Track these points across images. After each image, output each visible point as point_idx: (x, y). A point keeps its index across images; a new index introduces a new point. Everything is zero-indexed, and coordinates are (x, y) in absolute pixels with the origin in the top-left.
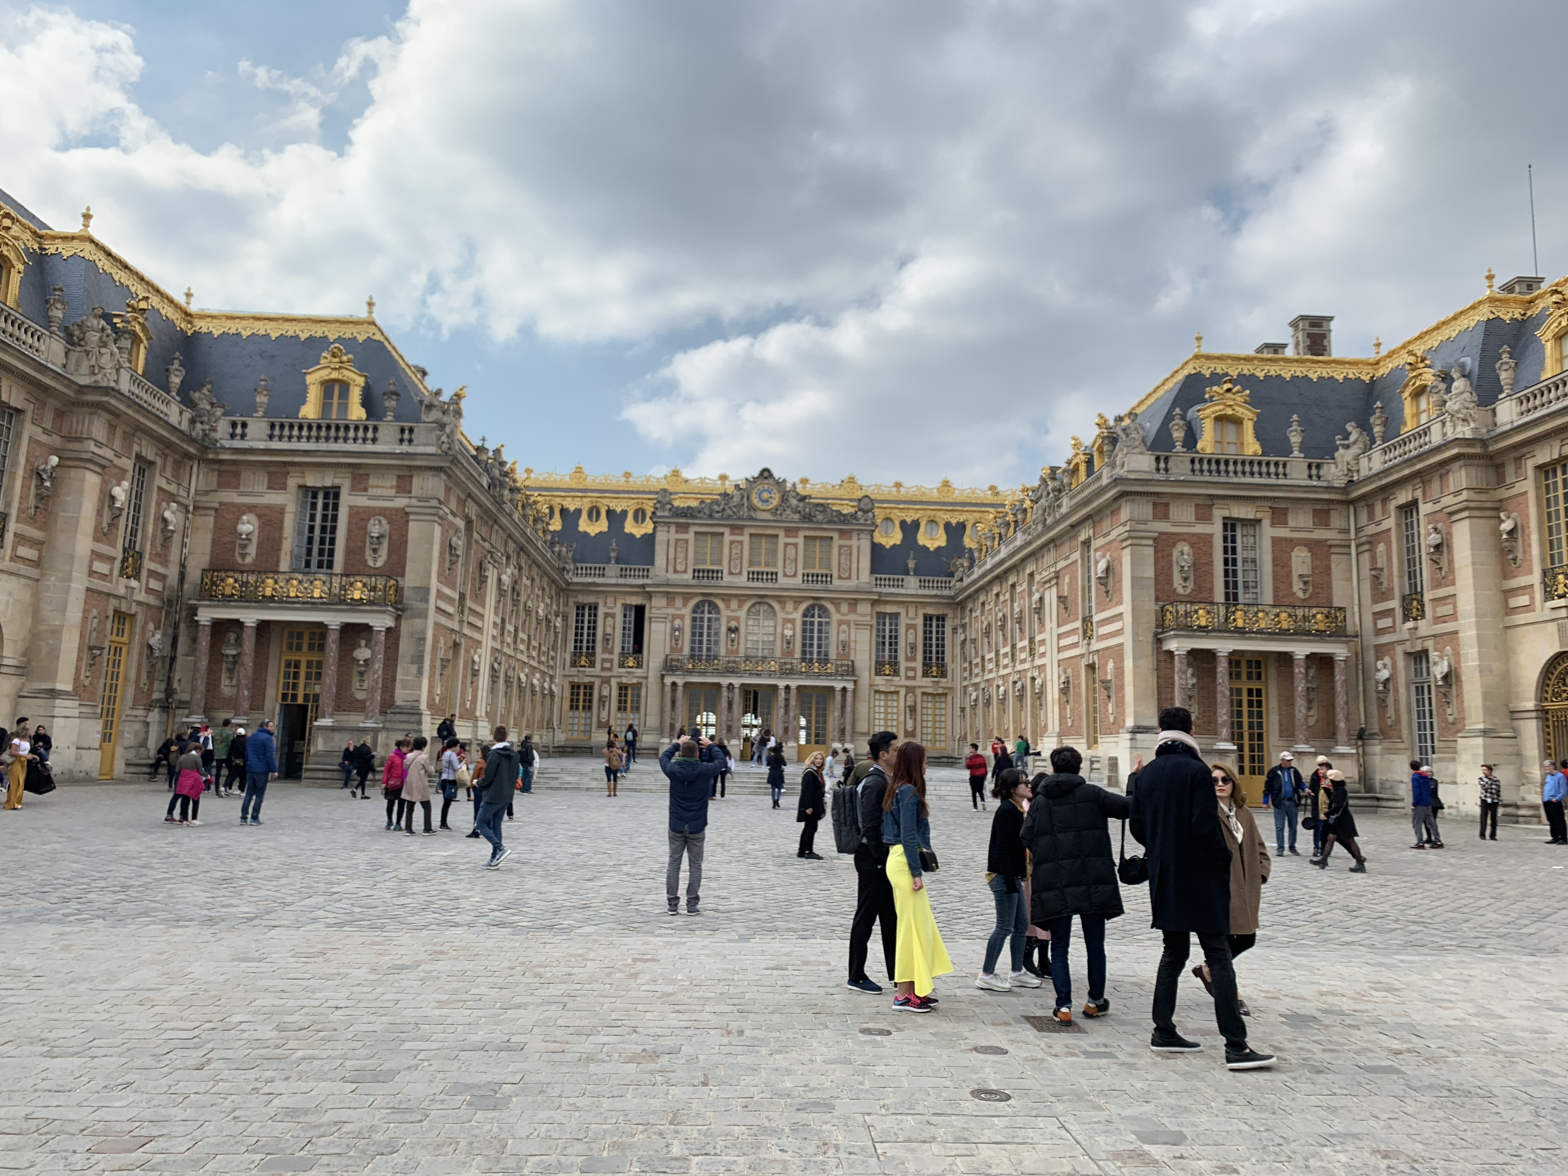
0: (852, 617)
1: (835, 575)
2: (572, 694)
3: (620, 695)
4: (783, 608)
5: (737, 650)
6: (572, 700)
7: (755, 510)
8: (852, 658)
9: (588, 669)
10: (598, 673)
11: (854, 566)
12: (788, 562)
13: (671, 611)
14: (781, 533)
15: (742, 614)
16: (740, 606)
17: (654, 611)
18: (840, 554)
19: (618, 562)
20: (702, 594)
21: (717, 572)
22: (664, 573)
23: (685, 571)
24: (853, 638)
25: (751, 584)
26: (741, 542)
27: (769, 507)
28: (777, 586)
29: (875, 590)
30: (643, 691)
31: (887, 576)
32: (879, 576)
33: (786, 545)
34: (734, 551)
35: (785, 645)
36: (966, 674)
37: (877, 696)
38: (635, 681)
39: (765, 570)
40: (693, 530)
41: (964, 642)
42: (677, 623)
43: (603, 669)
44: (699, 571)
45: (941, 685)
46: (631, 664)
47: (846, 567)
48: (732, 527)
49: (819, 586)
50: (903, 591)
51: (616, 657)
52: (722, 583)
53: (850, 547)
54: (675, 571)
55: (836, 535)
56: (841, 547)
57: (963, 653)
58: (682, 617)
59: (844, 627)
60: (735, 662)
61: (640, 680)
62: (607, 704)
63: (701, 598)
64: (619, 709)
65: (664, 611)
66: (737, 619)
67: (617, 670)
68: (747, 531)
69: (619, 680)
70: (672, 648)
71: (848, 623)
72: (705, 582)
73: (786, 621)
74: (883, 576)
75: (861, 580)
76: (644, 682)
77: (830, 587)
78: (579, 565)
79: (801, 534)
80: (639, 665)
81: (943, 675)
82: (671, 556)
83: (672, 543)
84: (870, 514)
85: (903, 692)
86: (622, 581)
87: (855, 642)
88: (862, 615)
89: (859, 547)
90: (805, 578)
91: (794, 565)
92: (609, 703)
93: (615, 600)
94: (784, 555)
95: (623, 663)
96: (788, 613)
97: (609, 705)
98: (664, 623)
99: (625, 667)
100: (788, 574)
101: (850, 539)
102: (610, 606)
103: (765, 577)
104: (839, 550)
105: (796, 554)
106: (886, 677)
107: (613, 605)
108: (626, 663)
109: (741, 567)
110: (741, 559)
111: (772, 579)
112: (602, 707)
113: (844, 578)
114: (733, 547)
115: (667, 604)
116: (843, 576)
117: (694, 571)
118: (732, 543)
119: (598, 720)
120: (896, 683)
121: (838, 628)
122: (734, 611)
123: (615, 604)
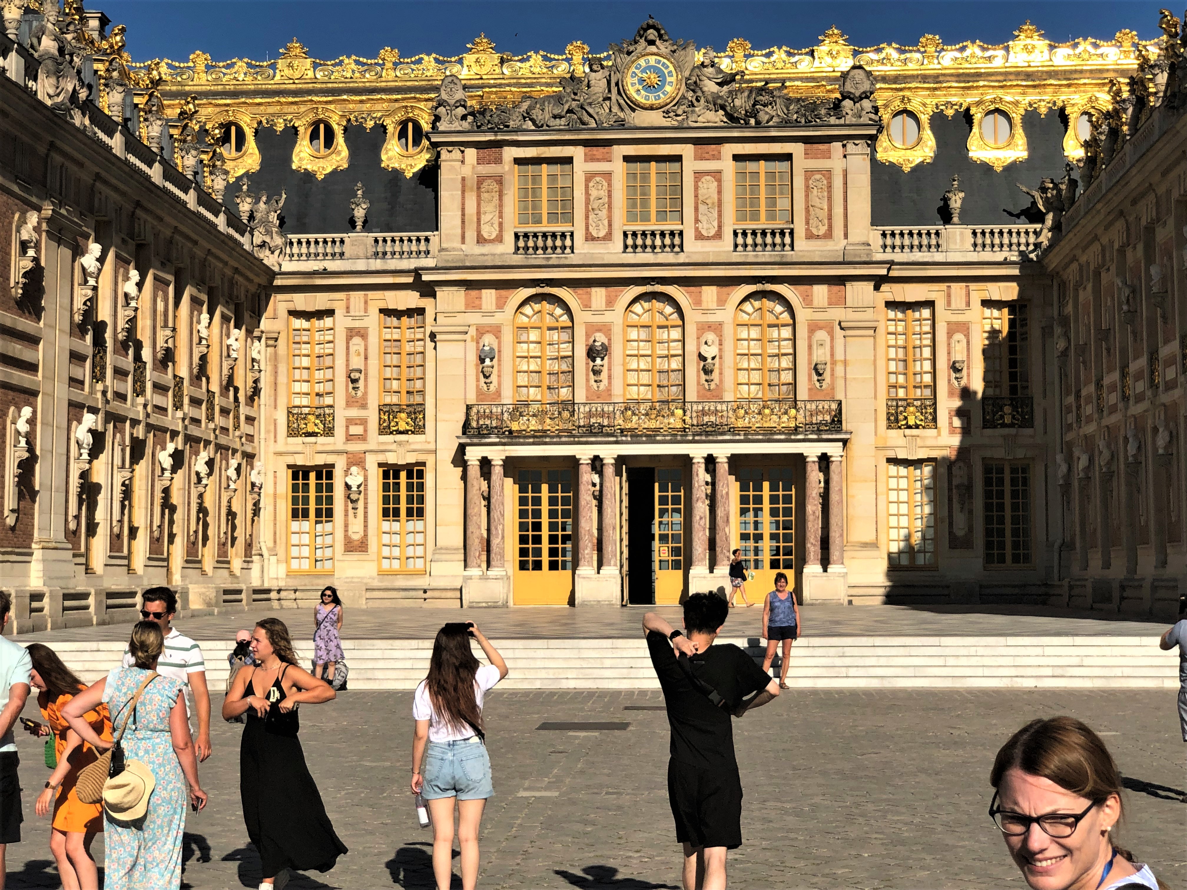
0: (837, 314)
1: (800, 231)
2: (295, 489)
3: (386, 487)
4: (697, 302)
5: (609, 390)
6: (295, 500)
7: (633, 110)
8: (839, 396)
9: (321, 440)
10: (340, 446)
11: (838, 210)
12: (702, 208)
13: (475, 318)
14: (688, 152)
15: (615, 317)
16: (611, 303)
17: (441, 319)
18: (808, 189)
19: (367, 226)
20: (535, 282)
21: (563, 235)
22: (457, 244)
23: (499, 239)
24: (839, 356)
25: (630, 258)
26: (608, 175)
27: (663, 99)
28: (682, 258)
29: (879, 256)
30: (428, 477)
31: (906, 229)
32: (888, 229)
33: (698, 175)
34: (594, 193)
35: (703, 376)
36: (1071, 418)
37: (893, 469)
38: (411, 459)
39: (657, 227)
40: (510, 153)
41: (1065, 353)
42: (488, 340)
43: (349, 438)
44: (526, 236)
45: (1022, 441)
46: (403, 426)
47: (823, 214)
48: (586, 144)
49: (767, 255)
50: (939, 257)
51: (372, 416)
52: (573, 259)
54: (481, 240)
55: (798, 150)
56: (809, 173)
57: (1063, 375)
58: (496, 331)
59: (821, 335)
60: (603, 414)
61: (421, 458)
62: (361, 505)
63: (531, 291)
64: (386, 513)
65: (461, 319)
66: (606, 329)
67: (376, 440)
68: (620, 152)
69: (381, 458)
70: (479, 393)
71: (828, 325)
72: (539, 258)
73: (704, 328)
74: (897, 229)
75: (851, 239)
76: (428, 459)
77: (789, 255)
78: (294, 237)
79: (728, 151)
80: (419, 429)
81: (1027, 422)
82: (471, 210)
83: (471, 183)
84: (866, 104)
86: (377, 264)
87: (845, 363)
88: (856, 309)
89: (846, 173)
90: (740, 240)
91: (716, 214)
92: (366, 504)
93: (366, 302)
94: (696, 196)
95: (389, 427)
96: (706, 311)
97: (366, 508)
98: (463, 343)
99: (391, 433)
100: (705, 234)
101: (828, 156)
102: (357, 314)
103: (658, 242)
104: (807, 179)
105: (720, 192)
106: (908, 432)
107: (362, 314)
108: (392, 424)
109: (610, 225)
110: (610, 208)
111: (673, 246)
112: (351, 512)
113: (818, 237)
114: (591, 184)
115: (467, 305)
116: (815, 231)
117: (517, 236)
118: (589, 177)
119: (346, 537)
120: (929, 443)
121: (810, 338)
122: (598, 312)
123: (366, 311)
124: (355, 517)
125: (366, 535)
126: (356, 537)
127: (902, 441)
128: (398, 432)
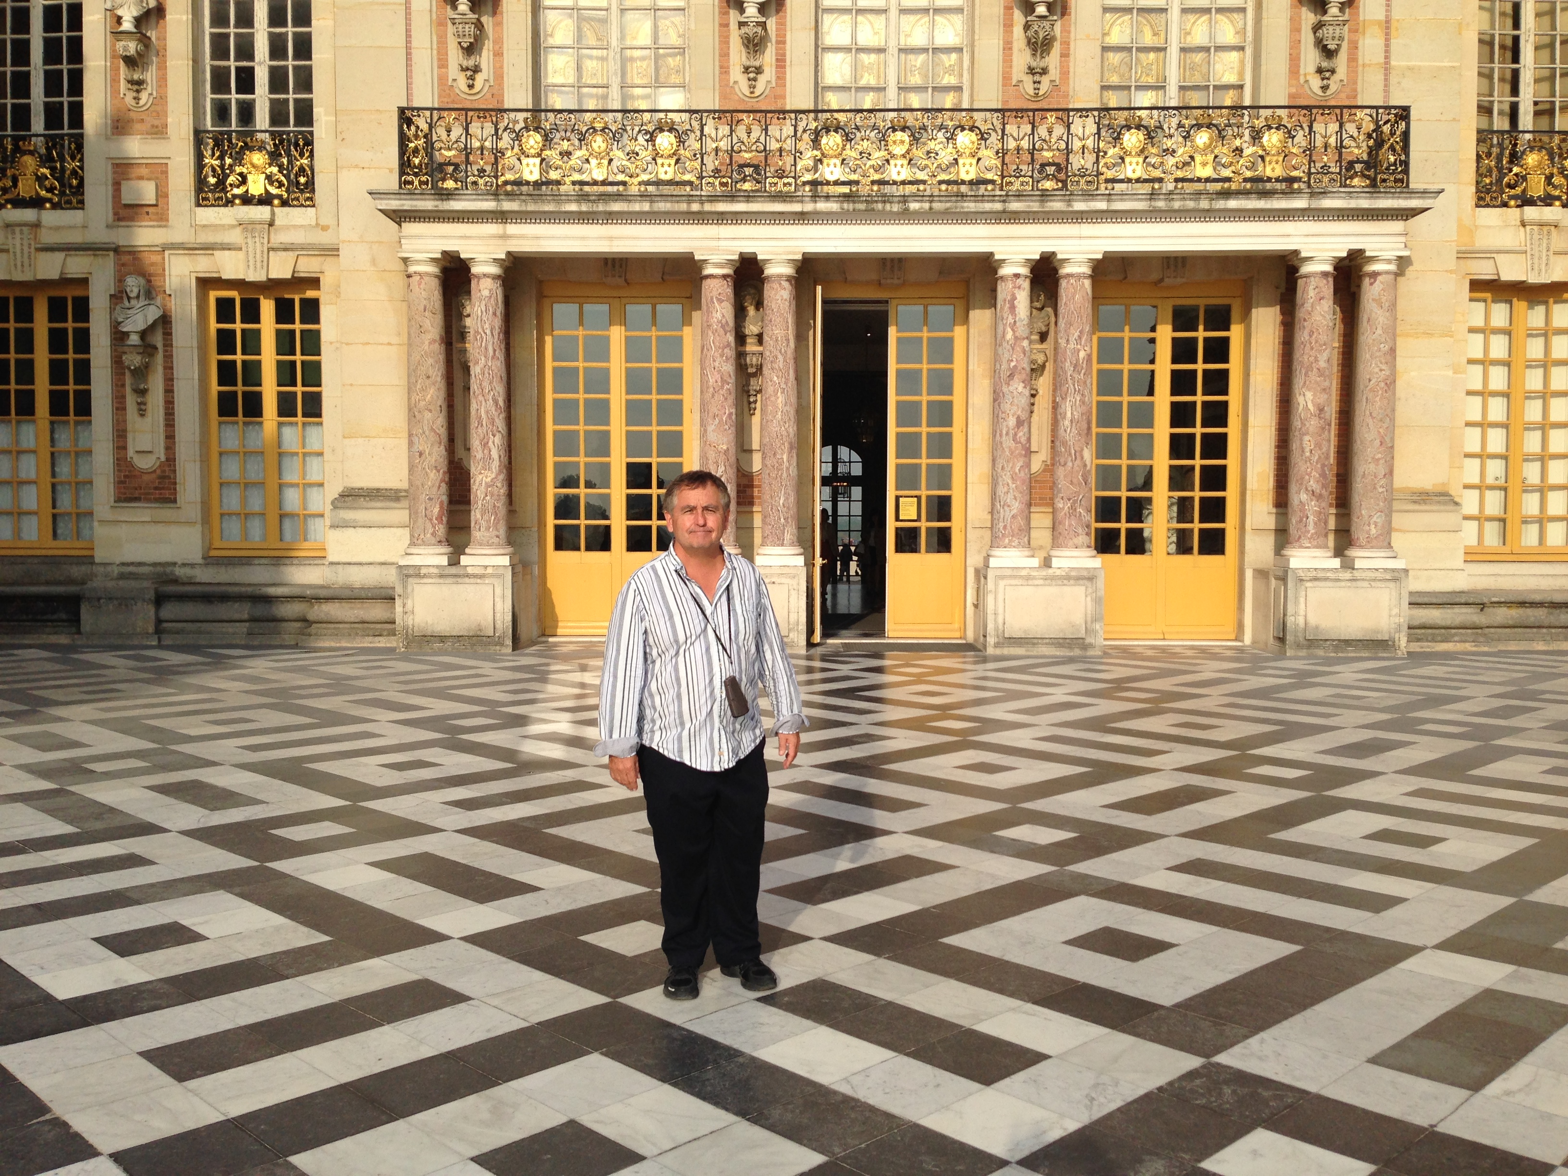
5: (778, 95)
9: (50, 217)
10: (99, 234)
24: (1373, 9)
30: (327, 312)
37: (1483, 307)
38: (282, 268)
43: (123, 211)
46: (256, 186)
51: (178, 152)
61: (307, 267)
62: (156, 383)
64: (227, 406)
69: (204, 266)
70: (448, 97)
76: (330, 274)
80: (299, 193)
87: (1388, 27)
92: (169, 381)
95: (221, 183)
97: (169, 391)
99: (229, 203)
106: (1533, 213)
108: (231, 179)
112: (131, 400)
119: (122, 463)
124: (142, 413)
125: (171, 460)
126: (144, 463)
127: (1515, 239)
128: (247, 200)
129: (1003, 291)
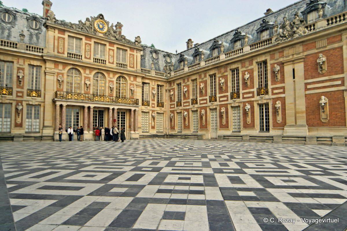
0: (135, 83)
1: (128, 65)
3: (28, 110)
4: (109, 76)
7: (96, 32)
9: (8, 96)
10: (14, 98)
11: (135, 63)
12: (110, 57)
13: (56, 71)
14: (108, 44)
15: (91, 76)
16: (90, 73)
17: (47, 69)
18: (130, 57)
20: (73, 65)
21: (79, 56)
23: (64, 53)
25: (95, 63)
26: (90, 44)
27: (103, 32)
28: (106, 66)
30: (42, 109)
32: (142, 68)
33: (110, 49)
34: (87, 48)
35: (110, 91)
37: (142, 114)
38: (37, 103)
39: (100, 58)
40: (67, 34)
41: (172, 95)
42: (60, 76)
43: (17, 96)
44: (70, 54)
45: (163, 110)
46: (34, 95)
47: (133, 63)
48: (86, 36)
49: (122, 68)
50: (150, 75)
51: (25, 91)
52: (82, 61)
53: (133, 55)
54: (59, 52)
55: (128, 49)
56: (130, 54)
57: (171, 99)
58: (63, 74)
59: (132, 86)
61: (40, 103)
62: (20, 114)
63: (72, 67)
64: (27, 117)
65: (53, 70)
66: (89, 78)
67: (26, 98)
68: (93, 40)
69: (27, 103)
71: (133, 84)
72: (74, 59)
73: (110, 81)
74: (144, 69)
75: (138, 69)
76: (42, 104)
77: (126, 69)
79: (116, 46)
80: (39, 96)
81: (163, 107)
82: (56, 44)
83: (56, 38)
85: (151, 112)
86: (28, 52)
87: (136, 92)
88: (138, 82)
89: (137, 56)
90: (117, 65)
91: (113, 58)
93: (24, 61)
94: (109, 54)
95: (30, 95)
96: (111, 78)
97: (22, 115)
98: (53, 76)
99: (31, 96)
100: (110, 62)
101: (134, 52)
102: (21, 64)
103: (101, 61)
104: (130, 55)
105: (114, 54)
106: (145, 107)
107: (23, 64)
109: (90, 56)
110: (90, 52)
111: (104, 63)
112: (17, 116)
113: (131, 67)
114: (86, 46)
115: (55, 67)
116: (131, 66)
117: (68, 53)
118: (86, 44)
119: (16, 123)
120: (149, 109)
121: (130, 87)
122: (87, 74)
123: (24, 63)
124: (18, 118)
125: (22, 123)
126: (18, 123)
127: (144, 108)
128: (33, 96)
129: (110, 110)
